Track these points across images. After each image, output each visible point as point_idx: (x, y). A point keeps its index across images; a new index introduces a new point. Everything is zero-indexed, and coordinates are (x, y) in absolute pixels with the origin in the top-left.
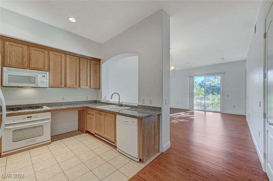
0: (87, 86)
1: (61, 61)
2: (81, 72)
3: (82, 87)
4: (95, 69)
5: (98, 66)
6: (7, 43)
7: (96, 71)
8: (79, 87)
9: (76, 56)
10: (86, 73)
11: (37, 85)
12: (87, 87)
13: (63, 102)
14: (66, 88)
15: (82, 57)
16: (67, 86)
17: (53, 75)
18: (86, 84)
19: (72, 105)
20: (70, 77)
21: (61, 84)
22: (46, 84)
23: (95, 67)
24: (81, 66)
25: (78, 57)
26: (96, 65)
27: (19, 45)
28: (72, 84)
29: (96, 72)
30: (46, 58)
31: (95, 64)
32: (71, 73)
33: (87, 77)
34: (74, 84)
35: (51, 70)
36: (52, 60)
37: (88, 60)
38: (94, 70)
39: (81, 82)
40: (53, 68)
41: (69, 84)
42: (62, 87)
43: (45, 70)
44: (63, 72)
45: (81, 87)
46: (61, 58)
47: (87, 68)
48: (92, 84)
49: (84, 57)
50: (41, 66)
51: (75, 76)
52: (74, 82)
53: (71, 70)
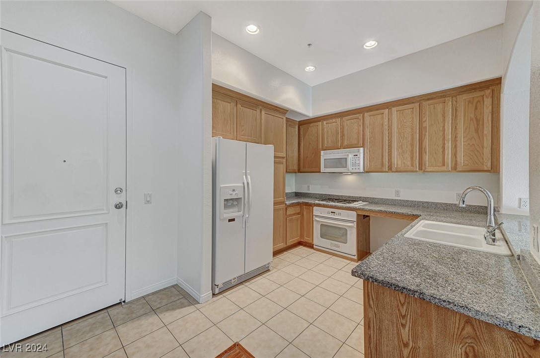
0: (444, 166)
1: (383, 124)
2: (425, 135)
3: (427, 170)
4: (472, 116)
5: (488, 102)
6: (325, 122)
7: (478, 120)
8: (420, 169)
9: (413, 103)
10: (441, 134)
11: (348, 170)
12: (444, 168)
13: (396, 200)
14: (393, 172)
15: (428, 99)
16: (394, 169)
17: (369, 151)
18: (441, 160)
19: (414, 207)
20: (400, 150)
21: (383, 165)
22: (358, 167)
23: (476, 108)
24: (425, 121)
25: (418, 101)
26: (479, 101)
27: (334, 120)
28: (404, 163)
29: (478, 124)
30: (360, 126)
31: (476, 100)
32: (402, 140)
33: (444, 144)
34: (409, 163)
35: (367, 143)
36: (367, 127)
37: (446, 99)
38: (471, 119)
39: (426, 158)
40: (370, 139)
41: (397, 165)
42: (384, 170)
43: (359, 146)
44: (386, 143)
45: (426, 168)
46: (383, 117)
47: (444, 120)
48: (461, 159)
49: (434, 96)
50: (355, 142)
51: (410, 147)
52: (409, 159)
53: (402, 136)
